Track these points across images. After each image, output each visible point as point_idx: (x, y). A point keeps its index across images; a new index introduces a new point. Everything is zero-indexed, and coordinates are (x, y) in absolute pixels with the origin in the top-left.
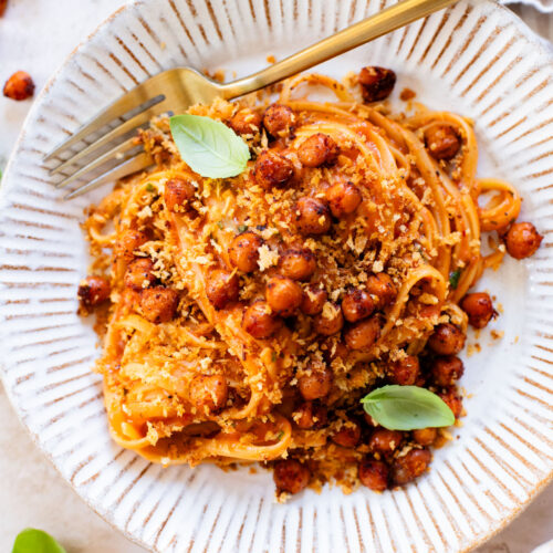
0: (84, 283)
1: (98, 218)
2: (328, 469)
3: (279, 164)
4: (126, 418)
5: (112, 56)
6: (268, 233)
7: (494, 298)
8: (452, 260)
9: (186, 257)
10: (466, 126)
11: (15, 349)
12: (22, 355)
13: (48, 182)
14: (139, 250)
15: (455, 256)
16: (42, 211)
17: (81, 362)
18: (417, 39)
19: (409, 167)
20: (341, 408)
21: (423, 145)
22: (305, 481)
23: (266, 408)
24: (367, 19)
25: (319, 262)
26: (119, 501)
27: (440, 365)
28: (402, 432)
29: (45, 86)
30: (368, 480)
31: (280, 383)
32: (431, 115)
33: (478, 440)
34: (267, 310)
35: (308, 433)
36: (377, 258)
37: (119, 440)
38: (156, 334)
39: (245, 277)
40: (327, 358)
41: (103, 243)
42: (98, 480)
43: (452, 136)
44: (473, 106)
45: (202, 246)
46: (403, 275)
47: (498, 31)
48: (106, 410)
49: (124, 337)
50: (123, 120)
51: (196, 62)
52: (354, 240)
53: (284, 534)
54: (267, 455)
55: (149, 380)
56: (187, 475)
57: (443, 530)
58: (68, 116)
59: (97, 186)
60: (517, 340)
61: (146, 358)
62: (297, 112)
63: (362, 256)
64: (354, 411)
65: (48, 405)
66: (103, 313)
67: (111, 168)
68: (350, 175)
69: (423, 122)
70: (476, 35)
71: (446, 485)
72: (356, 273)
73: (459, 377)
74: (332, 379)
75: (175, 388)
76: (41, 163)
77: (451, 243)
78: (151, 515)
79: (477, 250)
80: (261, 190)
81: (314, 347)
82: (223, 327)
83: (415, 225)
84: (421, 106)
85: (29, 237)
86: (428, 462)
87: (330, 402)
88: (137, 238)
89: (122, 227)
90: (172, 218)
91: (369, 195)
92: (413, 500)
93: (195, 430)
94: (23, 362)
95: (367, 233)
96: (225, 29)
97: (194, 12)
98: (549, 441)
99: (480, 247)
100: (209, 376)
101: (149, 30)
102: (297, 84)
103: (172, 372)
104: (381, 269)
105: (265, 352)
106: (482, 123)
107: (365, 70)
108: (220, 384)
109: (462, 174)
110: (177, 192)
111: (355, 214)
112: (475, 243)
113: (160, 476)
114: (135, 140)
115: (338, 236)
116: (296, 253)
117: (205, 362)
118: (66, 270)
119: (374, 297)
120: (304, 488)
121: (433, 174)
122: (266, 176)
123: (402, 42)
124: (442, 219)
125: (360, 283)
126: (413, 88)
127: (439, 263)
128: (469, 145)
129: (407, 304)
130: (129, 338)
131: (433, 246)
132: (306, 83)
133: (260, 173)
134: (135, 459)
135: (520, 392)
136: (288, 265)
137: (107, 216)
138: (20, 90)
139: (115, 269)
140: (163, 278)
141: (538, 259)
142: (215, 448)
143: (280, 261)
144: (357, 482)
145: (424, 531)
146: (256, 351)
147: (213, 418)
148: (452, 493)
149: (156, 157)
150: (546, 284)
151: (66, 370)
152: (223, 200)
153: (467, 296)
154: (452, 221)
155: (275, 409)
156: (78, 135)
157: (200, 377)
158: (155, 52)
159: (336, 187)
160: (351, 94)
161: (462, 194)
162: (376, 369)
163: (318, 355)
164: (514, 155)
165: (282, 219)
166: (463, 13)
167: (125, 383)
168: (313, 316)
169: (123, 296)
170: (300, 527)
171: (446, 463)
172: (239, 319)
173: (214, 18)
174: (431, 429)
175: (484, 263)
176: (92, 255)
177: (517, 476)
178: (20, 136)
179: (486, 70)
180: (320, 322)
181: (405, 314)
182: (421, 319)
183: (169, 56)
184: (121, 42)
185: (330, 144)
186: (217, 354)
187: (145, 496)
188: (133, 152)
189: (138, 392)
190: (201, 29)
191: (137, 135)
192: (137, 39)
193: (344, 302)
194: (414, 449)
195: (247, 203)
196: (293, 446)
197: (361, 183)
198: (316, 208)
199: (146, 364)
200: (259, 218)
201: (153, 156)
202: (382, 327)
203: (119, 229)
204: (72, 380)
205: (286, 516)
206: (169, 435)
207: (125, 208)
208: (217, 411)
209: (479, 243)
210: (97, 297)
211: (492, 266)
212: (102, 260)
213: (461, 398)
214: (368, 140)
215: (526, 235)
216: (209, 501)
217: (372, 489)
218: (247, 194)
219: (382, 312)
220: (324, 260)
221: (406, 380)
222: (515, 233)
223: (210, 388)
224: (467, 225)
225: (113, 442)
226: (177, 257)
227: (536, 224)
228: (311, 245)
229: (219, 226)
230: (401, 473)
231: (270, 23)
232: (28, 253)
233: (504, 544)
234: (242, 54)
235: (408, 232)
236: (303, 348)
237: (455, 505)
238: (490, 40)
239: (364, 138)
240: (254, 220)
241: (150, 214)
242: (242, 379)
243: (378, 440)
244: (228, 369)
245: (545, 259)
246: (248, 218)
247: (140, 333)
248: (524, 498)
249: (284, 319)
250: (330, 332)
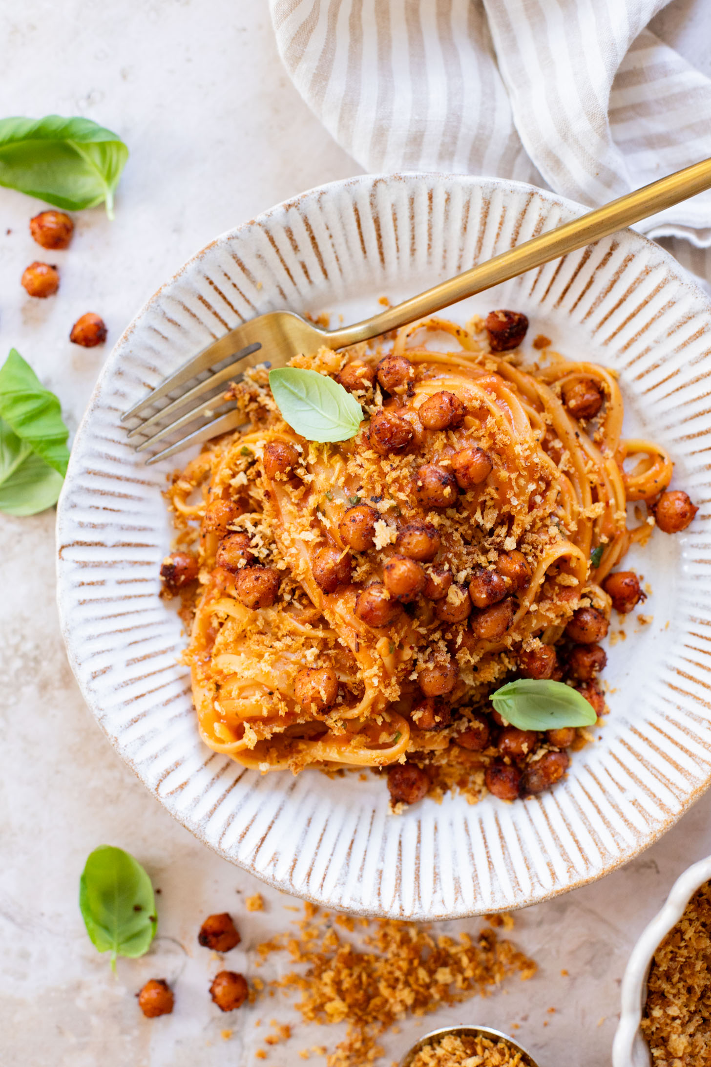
0: (168, 561)
1: (184, 485)
2: (450, 776)
3: (398, 426)
4: (218, 717)
5: (201, 298)
6: (384, 505)
7: (642, 578)
8: (594, 534)
9: (289, 532)
10: (609, 379)
11: (90, 638)
12: (98, 645)
13: (126, 445)
14: (233, 524)
15: (597, 530)
16: (119, 478)
17: (164, 652)
18: (554, 279)
19: (544, 428)
20: (465, 706)
21: (560, 402)
22: (424, 789)
23: (382, 706)
24: (494, 258)
25: (443, 539)
26: (211, 813)
27: (580, 655)
28: (536, 733)
29: (123, 334)
30: (496, 788)
31: (398, 678)
32: (568, 366)
33: (622, 741)
34: (386, 595)
35: (428, 735)
36: (509, 534)
37: (210, 743)
38: (254, 621)
39: (358, 556)
40: (452, 649)
41: (190, 515)
42: (187, 789)
43: (593, 392)
44: (618, 356)
45: (307, 520)
46: (538, 554)
47: (647, 271)
48: (194, 708)
49: (215, 624)
50: (212, 372)
51: (297, 305)
52: (482, 514)
53: (400, 850)
54: (382, 760)
55: (247, 674)
56: (288, 782)
57: (583, 845)
58: (150, 368)
59: (183, 448)
60: (667, 626)
61: (241, 649)
62: (415, 364)
63: (491, 532)
64: (480, 708)
65: (127, 703)
66: (189, 595)
67: (199, 429)
68: (479, 439)
69: (560, 375)
70: (622, 276)
71: (587, 793)
72: (485, 552)
73: (601, 669)
74: (457, 672)
75: (276, 683)
76: (118, 423)
77: (593, 516)
78: (247, 829)
79: (622, 523)
80: (376, 455)
81: (437, 636)
82: (333, 613)
83: (552, 495)
84: (557, 355)
85: (104, 509)
86: (566, 767)
87: (454, 698)
88: (231, 510)
89: (212, 498)
90: (271, 486)
91: (500, 463)
92: (548, 811)
93: (297, 731)
94: (98, 653)
95: (498, 505)
96: (332, 267)
97: (296, 248)
98: (705, 743)
99: (627, 519)
100: (316, 670)
101: (243, 269)
102: (414, 329)
103: (272, 665)
104: (514, 546)
105: (382, 643)
106: (628, 376)
107: (493, 315)
108: (329, 678)
109: (605, 435)
110: (278, 458)
111: (485, 484)
112: (620, 515)
113: (257, 784)
114: (228, 395)
115: (465, 509)
116: (418, 529)
117: (311, 654)
118: (147, 546)
119: (506, 579)
120: (423, 797)
121: (572, 436)
122: (382, 440)
123: (536, 282)
124: (582, 487)
125: (490, 562)
126: (548, 335)
127: (579, 538)
128: (613, 402)
129: (542, 586)
130: (221, 624)
131: (573, 519)
132: (425, 328)
133: (375, 437)
134: (228, 765)
135: (671, 686)
136: (409, 544)
137: (194, 483)
138: (91, 336)
139: (203, 545)
140: (262, 556)
141: (692, 533)
142: (321, 752)
143: (399, 539)
144: (484, 789)
145: (562, 846)
146: (371, 641)
147: (320, 718)
148: (593, 802)
149: (251, 415)
150: (701, 561)
151: (147, 662)
152: (332, 466)
153: (610, 576)
154: (594, 490)
155: (391, 707)
156: (160, 390)
157: (305, 670)
158: (251, 294)
159: (464, 454)
160: (476, 342)
161: (606, 459)
162: (506, 661)
163: (442, 645)
164: (666, 413)
165: (401, 489)
166: (607, 250)
167: (218, 678)
168: (436, 601)
169: (214, 577)
170: (419, 842)
171: (586, 767)
172: (352, 604)
173: (319, 254)
174: (569, 729)
175: (630, 538)
176: (176, 528)
177: (668, 784)
178: (95, 392)
179: (633, 315)
180: (445, 608)
181: (540, 598)
182: (559, 603)
183: (265, 297)
184: (211, 283)
185: (456, 404)
186: (324, 643)
187: (240, 807)
188: (224, 409)
189: (233, 688)
190: (304, 266)
191: (229, 390)
192: (229, 278)
193: (471, 585)
194: (550, 752)
195: (360, 471)
196: (412, 750)
197: (491, 448)
198: (440, 478)
199: (243, 655)
200: (374, 488)
201: (248, 414)
202: (514, 612)
203: (208, 499)
204: (154, 673)
205: (402, 830)
206: (269, 736)
207: (215, 473)
208: (326, 709)
209: (624, 514)
210: (183, 578)
211: (639, 541)
212: (187, 534)
213: (604, 693)
214: (499, 397)
215: (679, 506)
216: (314, 812)
217: (502, 798)
218: (359, 460)
219: (514, 596)
220: (449, 536)
221: (541, 673)
222: (666, 504)
223: (318, 683)
224: (611, 494)
225: (202, 745)
226: (278, 531)
227: (690, 493)
228: (434, 519)
229: (327, 496)
230: (534, 779)
231: (383, 260)
232: (103, 526)
233: (653, 862)
234: (350, 295)
235: (544, 503)
236: (423, 637)
237: (598, 817)
238: (638, 281)
239: (494, 395)
240: (368, 491)
241: (245, 482)
242: (355, 673)
243: (508, 742)
244: (337, 661)
245: (701, 532)
246: (361, 488)
247: (234, 620)
248: (676, 808)
249: (403, 604)
250: (456, 619)
